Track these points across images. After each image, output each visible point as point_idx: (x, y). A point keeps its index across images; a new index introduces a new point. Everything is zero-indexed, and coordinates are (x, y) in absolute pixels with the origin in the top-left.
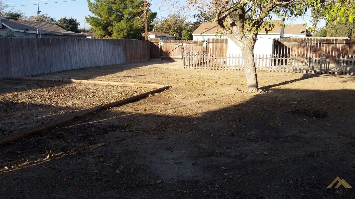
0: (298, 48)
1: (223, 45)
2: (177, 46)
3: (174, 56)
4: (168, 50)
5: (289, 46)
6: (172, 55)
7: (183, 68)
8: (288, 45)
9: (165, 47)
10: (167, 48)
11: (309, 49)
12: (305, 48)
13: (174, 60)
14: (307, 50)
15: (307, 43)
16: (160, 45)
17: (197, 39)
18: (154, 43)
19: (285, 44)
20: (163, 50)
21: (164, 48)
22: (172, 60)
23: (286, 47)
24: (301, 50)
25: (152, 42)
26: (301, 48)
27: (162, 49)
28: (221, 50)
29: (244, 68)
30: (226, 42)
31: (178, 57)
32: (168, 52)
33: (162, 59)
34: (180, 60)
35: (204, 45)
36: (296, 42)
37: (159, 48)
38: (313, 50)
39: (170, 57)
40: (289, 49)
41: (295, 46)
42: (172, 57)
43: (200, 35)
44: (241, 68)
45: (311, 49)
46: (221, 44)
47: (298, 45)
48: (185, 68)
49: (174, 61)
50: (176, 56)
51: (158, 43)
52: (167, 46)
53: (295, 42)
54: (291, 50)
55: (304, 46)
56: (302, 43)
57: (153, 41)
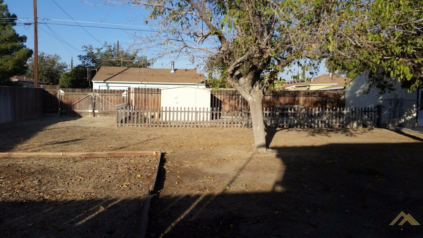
0: (229, 100)
1: (148, 96)
2: (85, 96)
3: (79, 109)
4: (71, 102)
5: (221, 98)
6: (78, 108)
7: (116, 126)
8: (219, 97)
9: (66, 97)
10: (70, 99)
11: (240, 102)
12: (236, 101)
13: (81, 115)
14: (238, 102)
15: (238, 95)
16: (59, 95)
17: (99, 87)
18: (50, 92)
19: (216, 96)
20: (64, 102)
21: (65, 99)
22: (77, 116)
23: (218, 99)
24: (232, 102)
25: (46, 90)
26: (233, 100)
27: (62, 100)
28: (145, 102)
29: (187, 123)
30: (151, 92)
31: (87, 111)
32: (71, 104)
33: (62, 114)
34: (90, 116)
35: (123, 96)
36: (228, 94)
37: (57, 98)
38: (244, 102)
39: (74, 111)
40: (221, 101)
41: (226, 98)
42: (77, 111)
43: (103, 82)
44: (183, 124)
45: (242, 102)
46: (145, 94)
47: (230, 97)
48: (120, 126)
49: (80, 117)
50: (83, 109)
51: (57, 92)
52: (70, 96)
53: (226, 94)
54: (223, 102)
55: (235, 99)
56: (233, 95)
57: (48, 89)
